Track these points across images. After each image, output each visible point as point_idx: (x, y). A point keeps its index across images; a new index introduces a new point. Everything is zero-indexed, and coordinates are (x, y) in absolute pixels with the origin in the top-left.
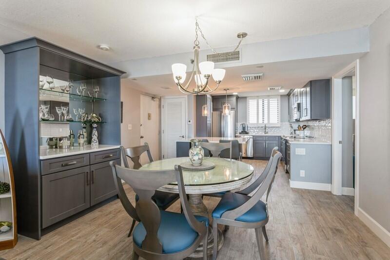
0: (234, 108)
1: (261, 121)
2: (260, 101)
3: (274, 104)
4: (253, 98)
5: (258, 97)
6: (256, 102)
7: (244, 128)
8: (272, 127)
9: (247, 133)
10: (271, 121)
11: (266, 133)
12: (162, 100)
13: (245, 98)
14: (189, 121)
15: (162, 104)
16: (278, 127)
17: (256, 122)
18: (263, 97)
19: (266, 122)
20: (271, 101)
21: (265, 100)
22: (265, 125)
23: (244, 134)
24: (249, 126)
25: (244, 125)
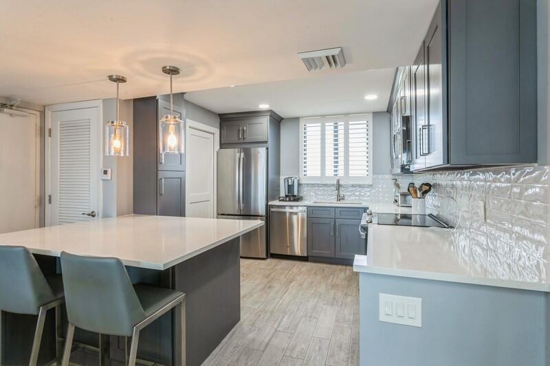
0: (266, 142)
1: (330, 172)
2: (329, 128)
3: (359, 133)
4: (314, 118)
5: (323, 118)
6: (319, 128)
7: (290, 188)
8: (353, 186)
9: (297, 199)
10: (352, 173)
11: (340, 198)
12: (48, 114)
13: (296, 120)
14: (105, 172)
15: (48, 125)
16: (368, 186)
17: (318, 173)
18: (335, 117)
19: (341, 173)
20: (350, 127)
21: (339, 123)
22: (338, 181)
23: (290, 200)
24: (303, 182)
25: (290, 181)
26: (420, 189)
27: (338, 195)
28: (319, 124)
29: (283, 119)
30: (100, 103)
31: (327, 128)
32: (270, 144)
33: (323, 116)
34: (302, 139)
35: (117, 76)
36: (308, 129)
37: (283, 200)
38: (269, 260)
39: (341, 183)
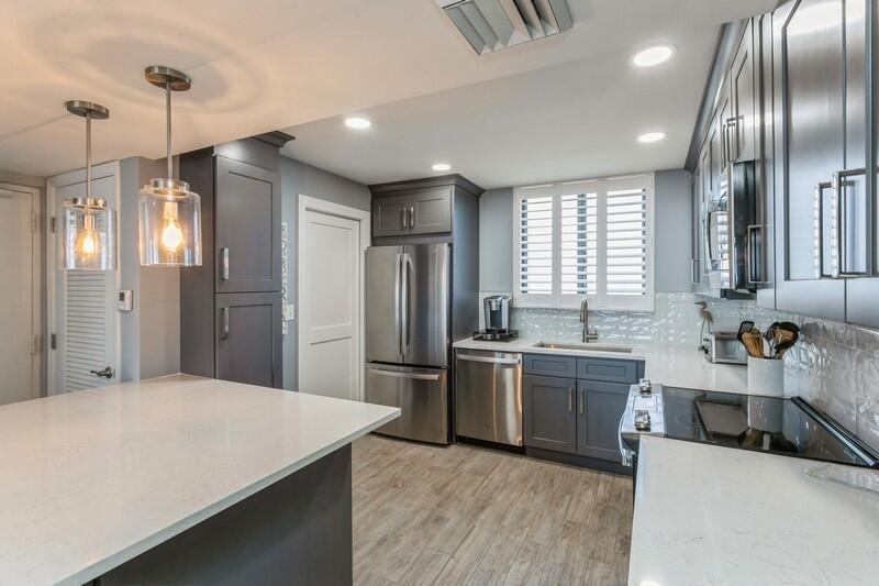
0: (449, 233)
1: (569, 286)
2: (569, 204)
3: (629, 211)
4: (539, 187)
5: (556, 186)
6: (550, 206)
7: (495, 316)
10: (612, 289)
11: (588, 336)
12: (51, 191)
13: (506, 192)
14: (122, 297)
15: (51, 212)
16: (646, 314)
17: (546, 289)
18: (578, 183)
19: (592, 288)
20: (610, 201)
21: (588, 195)
22: (585, 304)
23: (494, 339)
24: (519, 304)
25: (494, 304)
26: (770, 335)
27: (586, 331)
28: (550, 199)
29: (484, 191)
30: (115, 168)
31: (564, 205)
32: (456, 237)
33: (556, 183)
34: (517, 226)
35: (81, 102)
36: (529, 207)
37: (481, 339)
38: (454, 448)
39: (590, 307)
